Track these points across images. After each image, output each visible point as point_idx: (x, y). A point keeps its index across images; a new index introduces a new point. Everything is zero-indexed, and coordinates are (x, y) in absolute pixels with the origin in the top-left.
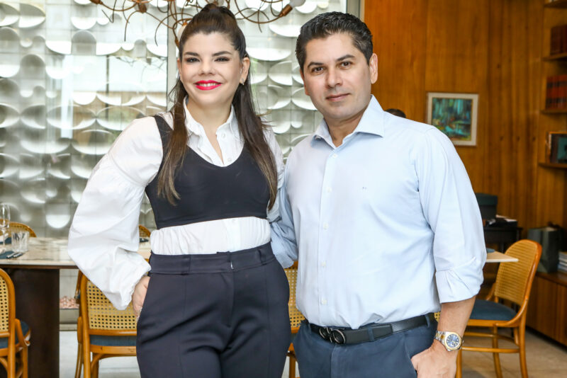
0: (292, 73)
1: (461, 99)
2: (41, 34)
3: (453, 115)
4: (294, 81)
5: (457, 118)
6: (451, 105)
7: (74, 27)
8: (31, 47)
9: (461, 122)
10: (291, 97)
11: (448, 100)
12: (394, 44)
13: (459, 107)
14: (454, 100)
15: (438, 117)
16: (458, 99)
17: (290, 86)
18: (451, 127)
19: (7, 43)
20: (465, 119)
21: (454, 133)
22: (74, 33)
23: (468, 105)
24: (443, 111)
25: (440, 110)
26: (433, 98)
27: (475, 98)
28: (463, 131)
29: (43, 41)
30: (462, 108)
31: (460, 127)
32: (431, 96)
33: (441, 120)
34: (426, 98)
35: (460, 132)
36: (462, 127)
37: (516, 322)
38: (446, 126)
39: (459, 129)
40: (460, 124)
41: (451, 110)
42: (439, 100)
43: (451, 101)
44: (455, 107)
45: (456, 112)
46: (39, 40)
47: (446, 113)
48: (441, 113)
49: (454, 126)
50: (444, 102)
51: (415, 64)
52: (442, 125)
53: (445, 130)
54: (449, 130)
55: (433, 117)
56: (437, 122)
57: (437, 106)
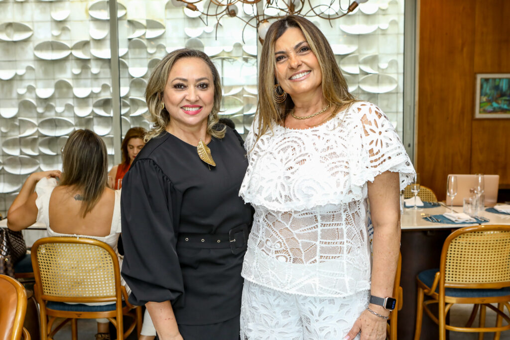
0: (359, 63)
1: (506, 78)
2: (162, 42)
3: (499, 92)
4: (361, 70)
5: (502, 95)
6: (497, 83)
7: (187, 36)
8: (155, 53)
10: (359, 83)
11: (494, 79)
12: (447, 34)
13: (504, 85)
14: (500, 79)
15: (486, 94)
16: (503, 79)
17: (357, 74)
18: (498, 103)
19: (137, 51)
21: (500, 108)
22: (187, 41)
24: (490, 89)
25: (487, 89)
26: (481, 79)
28: (508, 106)
29: (164, 48)
30: (507, 86)
31: (506, 102)
32: (479, 77)
33: (489, 97)
34: (475, 79)
35: (505, 107)
36: (507, 102)
38: (493, 102)
39: (504, 104)
40: (505, 100)
41: (497, 88)
42: (487, 80)
43: (497, 81)
44: (501, 85)
45: (502, 90)
46: (160, 47)
47: (493, 91)
48: (488, 91)
49: (500, 102)
50: (491, 81)
51: (465, 50)
52: (490, 101)
53: (492, 105)
54: (495, 105)
55: (481, 94)
56: (484, 99)
57: (485, 85)
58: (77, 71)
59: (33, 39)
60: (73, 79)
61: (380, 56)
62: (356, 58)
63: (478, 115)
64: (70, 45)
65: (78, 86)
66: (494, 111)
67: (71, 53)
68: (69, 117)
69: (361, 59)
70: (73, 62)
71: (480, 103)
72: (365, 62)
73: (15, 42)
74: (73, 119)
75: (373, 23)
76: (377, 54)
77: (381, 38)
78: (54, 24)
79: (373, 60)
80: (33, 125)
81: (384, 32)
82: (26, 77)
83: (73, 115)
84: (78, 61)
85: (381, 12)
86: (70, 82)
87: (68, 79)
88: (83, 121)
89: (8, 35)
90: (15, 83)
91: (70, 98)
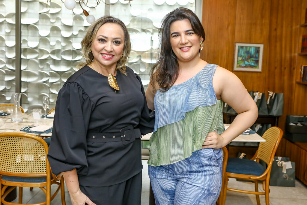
1: (254, 47)
2: (59, 16)
3: (249, 55)
5: (251, 57)
6: (248, 50)
8: (55, 22)
9: (254, 59)
11: (247, 47)
12: (218, 18)
13: (252, 51)
14: (250, 47)
15: (241, 56)
16: (252, 47)
18: (248, 62)
19: (44, 20)
20: (256, 57)
21: (249, 65)
22: (74, 16)
23: (257, 50)
24: (244, 53)
25: (242, 52)
26: (238, 46)
27: (262, 46)
29: (60, 19)
30: (254, 51)
31: (253, 61)
32: (238, 45)
33: (243, 58)
34: (234, 47)
35: (253, 64)
36: (254, 62)
38: (245, 60)
39: (252, 63)
40: (253, 60)
41: (248, 52)
42: (242, 47)
43: (248, 48)
44: (250, 51)
45: (251, 54)
46: (58, 19)
47: (245, 54)
48: (242, 54)
49: (249, 61)
50: (244, 48)
51: (230, 28)
52: (243, 60)
53: (245, 63)
54: (246, 63)
55: (238, 56)
56: (240, 59)
57: (241, 50)
58: (8, 31)
60: (6, 35)
63: (236, 69)
64: (5, 15)
65: (9, 40)
66: (246, 66)
67: (5, 20)
68: (2, 58)
70: (6, 25)
71: (238, 61)
74: (5, 59)
83: (5, 57)
84: (9, 25)
86: (4, 37)
87: (2, 35)
88: (11, 61)
91: (3, 47)
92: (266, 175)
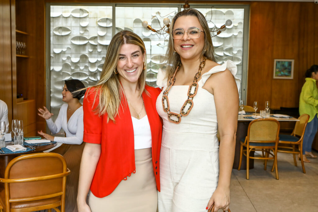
0: (224, 51)
3: (284, 67)
4: (224, 54)
5: (285, 69)
6: (283, 63)
7: (143, 35)
9: (287, 70)
10: (223, 60)
13: (286, 65)
14: (285, 62)
15: (278, 68)
16: (286, 61)
17: (222, 56)
18: (283, 72)
20: (289, 69)
21: (284, 74)
23: (290, 64)
24: (280, 66)
25: (279, 66)
26: (276, 61)
27: (293, 61)
28: (288, 73)
30: (288, 65)
32: (275, 61)
34: (273, 62)
35: (287, 74)
37: (299, 142)
40: (287, 71)
41: (283, 65)
42: (279, 62)
51: (269, 48)
52: (280, 71)
53: (281, 73)
54: (282, 73)
55: (276, 68)
56: (277, 70)
57: (278, 64)
58: (91, 50)
59: (71, 34)
60: (89, 54)
61: (233, 48)
62: (222, 48)
63: (275, 77)
64: (88, 38)
65: (91, 57)
66: (282, 76)
67: (88, 42)
68: (86, 72)
69: (225, 49)
70: (89, 46)
71: (276, 72)
72: (227, 50)
73: (62, 36)
74: (88, 73)
75: (230, 32)
76: (232, 47)
77: (234, 40)
78: (81, 28)
79: (230, 50)
80: (69, 75)
81: (236, 37)
82: (67, 52)
83: (88, 71)
84: (91, 46)
85: (234, 27)
86: (87, 55)
87: (86, 54)
88: (93, 74)
89: (59, 33)
90: (61, 55)
91: (87, 63)
92: (301, 141)
